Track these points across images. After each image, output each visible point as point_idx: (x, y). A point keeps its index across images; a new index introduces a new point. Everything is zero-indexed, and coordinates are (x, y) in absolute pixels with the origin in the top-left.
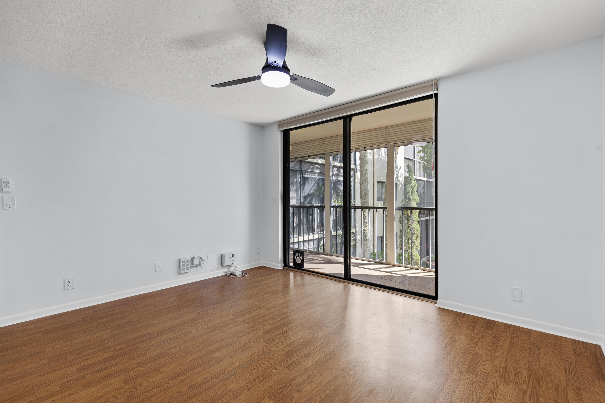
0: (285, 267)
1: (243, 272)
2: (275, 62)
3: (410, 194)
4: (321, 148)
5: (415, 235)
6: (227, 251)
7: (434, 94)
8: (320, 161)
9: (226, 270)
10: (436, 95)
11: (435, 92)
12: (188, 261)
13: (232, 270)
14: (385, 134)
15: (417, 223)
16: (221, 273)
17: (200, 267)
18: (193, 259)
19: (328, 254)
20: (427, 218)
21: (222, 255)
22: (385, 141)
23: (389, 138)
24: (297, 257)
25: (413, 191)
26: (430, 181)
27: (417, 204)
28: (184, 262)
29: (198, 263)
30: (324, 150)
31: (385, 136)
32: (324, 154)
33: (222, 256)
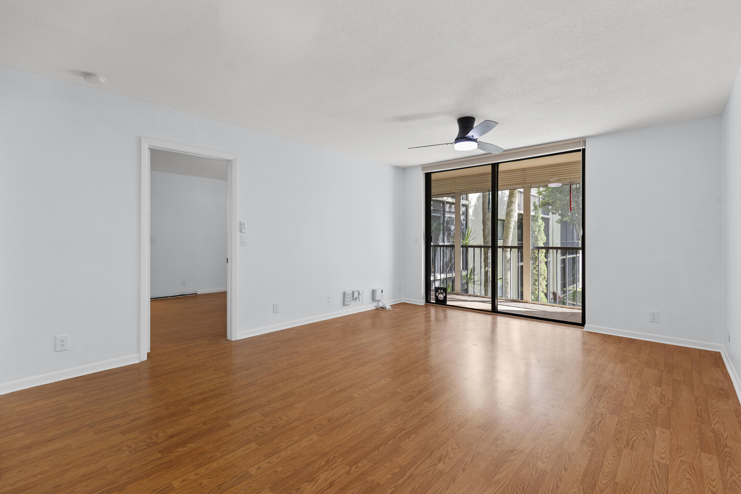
0: (426, 303)
1: (392, 306)
2: (473, 136)
3: (536, 233)
4: (452, 188)
5: (542, 277)
6: (377, 287)
7: (582, 149)
8: (450, 200)
9: (376, 304)
10: (584, 150)
11: (584, 147)
12: (350, 294)
13: (381, 305)
14: (522, 176)
15: (544, 264)
16: (371, 307)
17: (358, 300)
18: (353, 292)
19: (459, 293)
20: (565, 257)
21: (373, 290)
22: (521, 182)
23: (526, 180)
24: (439, 294)
25: (539, 230)
26: (546, 217)
27: (544, 244)
28: (348, 295)
29: (357, 297)
30: (455, 189)
31: (521, 178)
32: (454, 193)
33: (374, 292)
